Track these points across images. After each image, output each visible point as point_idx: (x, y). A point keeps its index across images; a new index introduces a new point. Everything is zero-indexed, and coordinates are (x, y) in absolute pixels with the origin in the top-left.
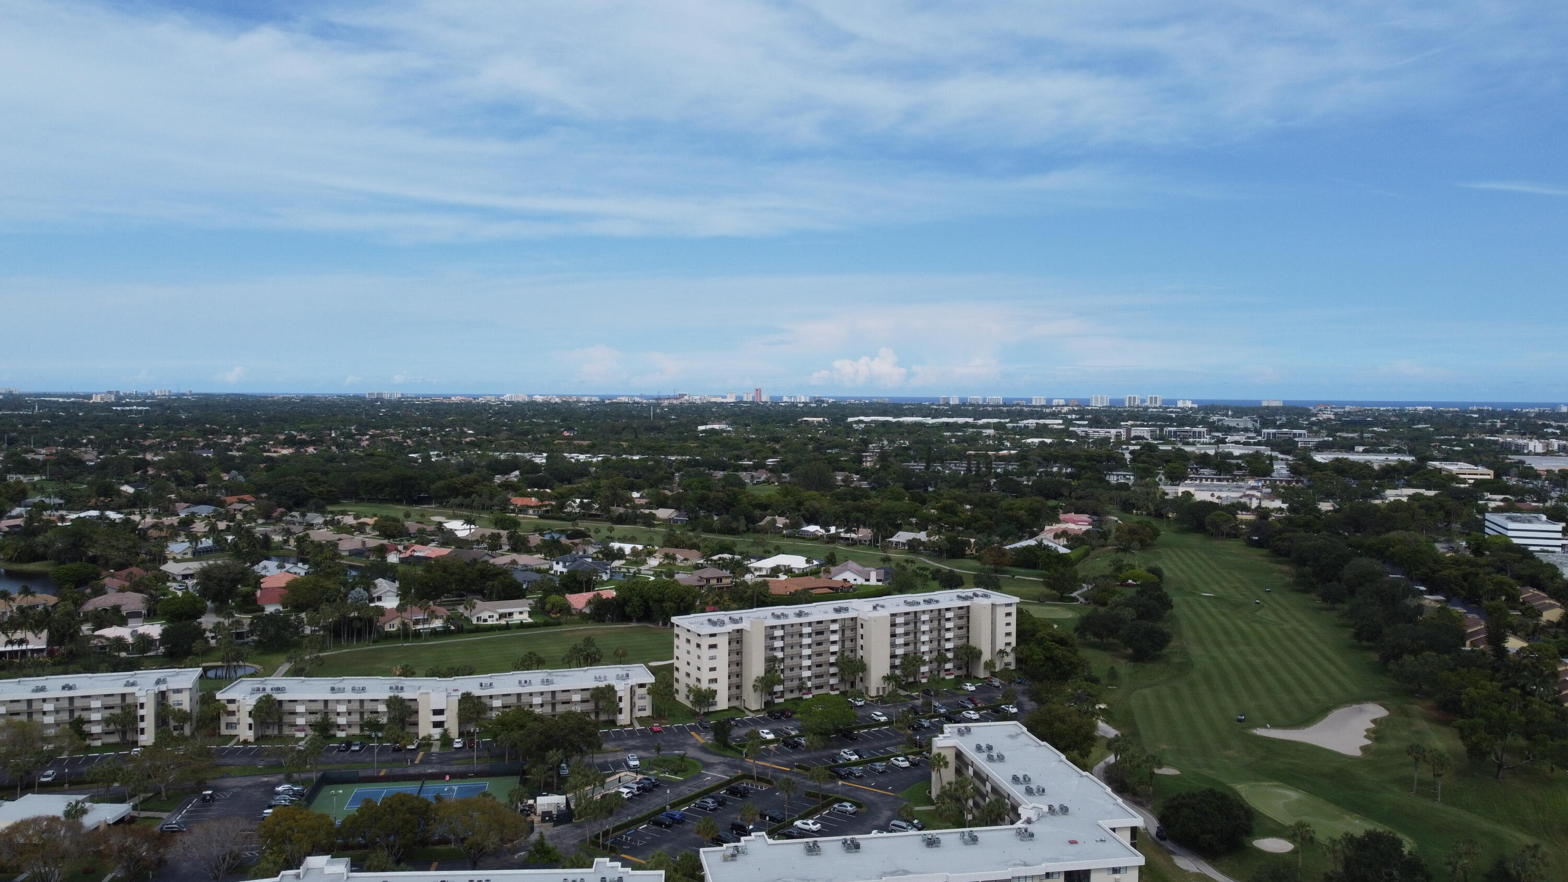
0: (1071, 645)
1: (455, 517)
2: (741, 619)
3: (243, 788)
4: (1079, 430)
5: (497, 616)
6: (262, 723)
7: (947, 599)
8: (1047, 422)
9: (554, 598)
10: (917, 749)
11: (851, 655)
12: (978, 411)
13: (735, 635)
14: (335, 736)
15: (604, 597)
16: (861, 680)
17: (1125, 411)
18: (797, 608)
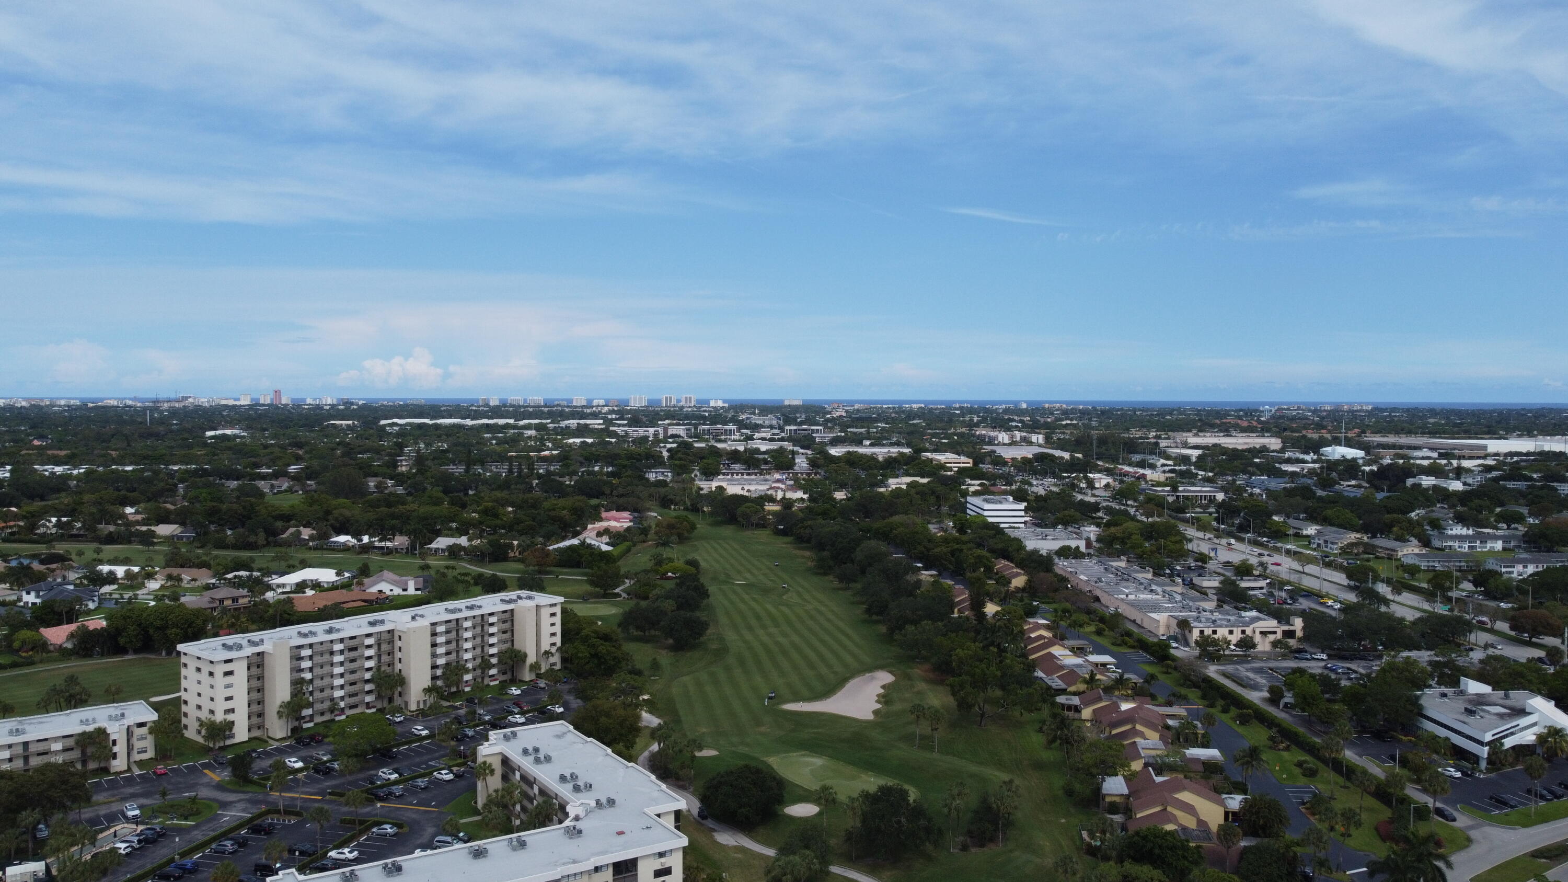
0: (616, 641)
2: (262, 641)
4: (619, 430)
7: (490, 603)
8: (588, 422)
9: (25, 634)
10: (462, 760)
11: (388, 670)
12: (519, 412)
13: (256, 660)
15: (91, 628)
16: (400, 694)
17: (662, 411)
18: (326, 624)
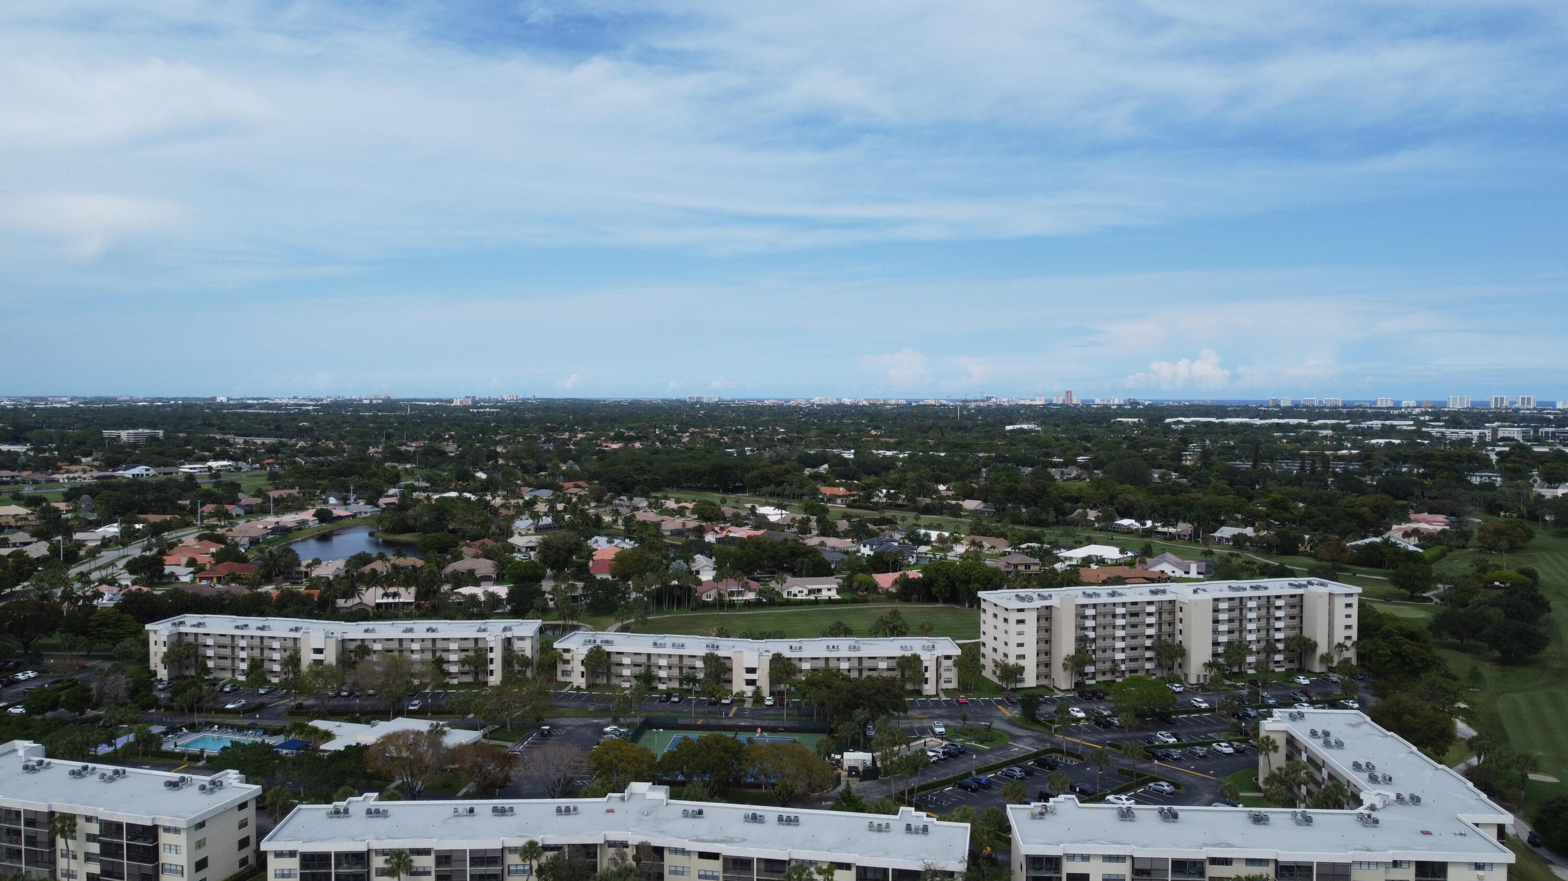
0: (1425, 641)
1: (768, 504)
2: (1051, 596)
3: (576, 727)
4: (1434, 432)
5: (806, 592)
6: (592, 672)
7: (1277, 587)
8: (1395, 423)
9: (861, 576)
10: (1243, 737)
11: (1169, 640)
12: (1313, 412)
13: (1044, 612)
14: (657, 688)
15: (910, 577)
16: (1180, 666)
17: (1489, 413)
18: (1110, 589)
